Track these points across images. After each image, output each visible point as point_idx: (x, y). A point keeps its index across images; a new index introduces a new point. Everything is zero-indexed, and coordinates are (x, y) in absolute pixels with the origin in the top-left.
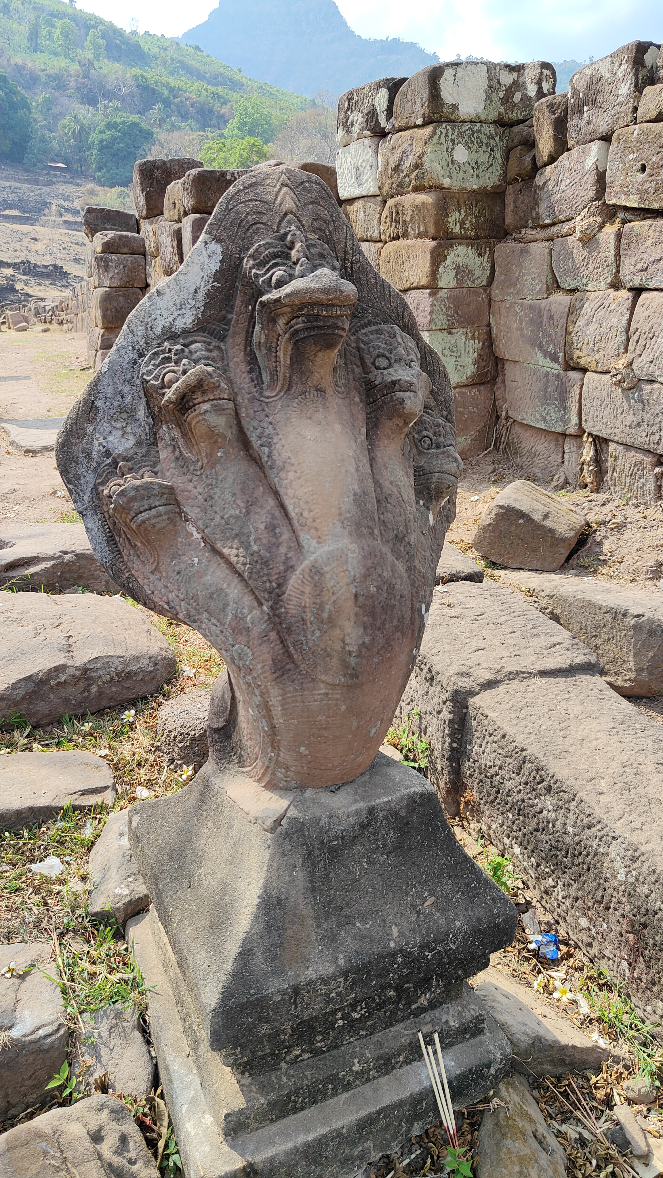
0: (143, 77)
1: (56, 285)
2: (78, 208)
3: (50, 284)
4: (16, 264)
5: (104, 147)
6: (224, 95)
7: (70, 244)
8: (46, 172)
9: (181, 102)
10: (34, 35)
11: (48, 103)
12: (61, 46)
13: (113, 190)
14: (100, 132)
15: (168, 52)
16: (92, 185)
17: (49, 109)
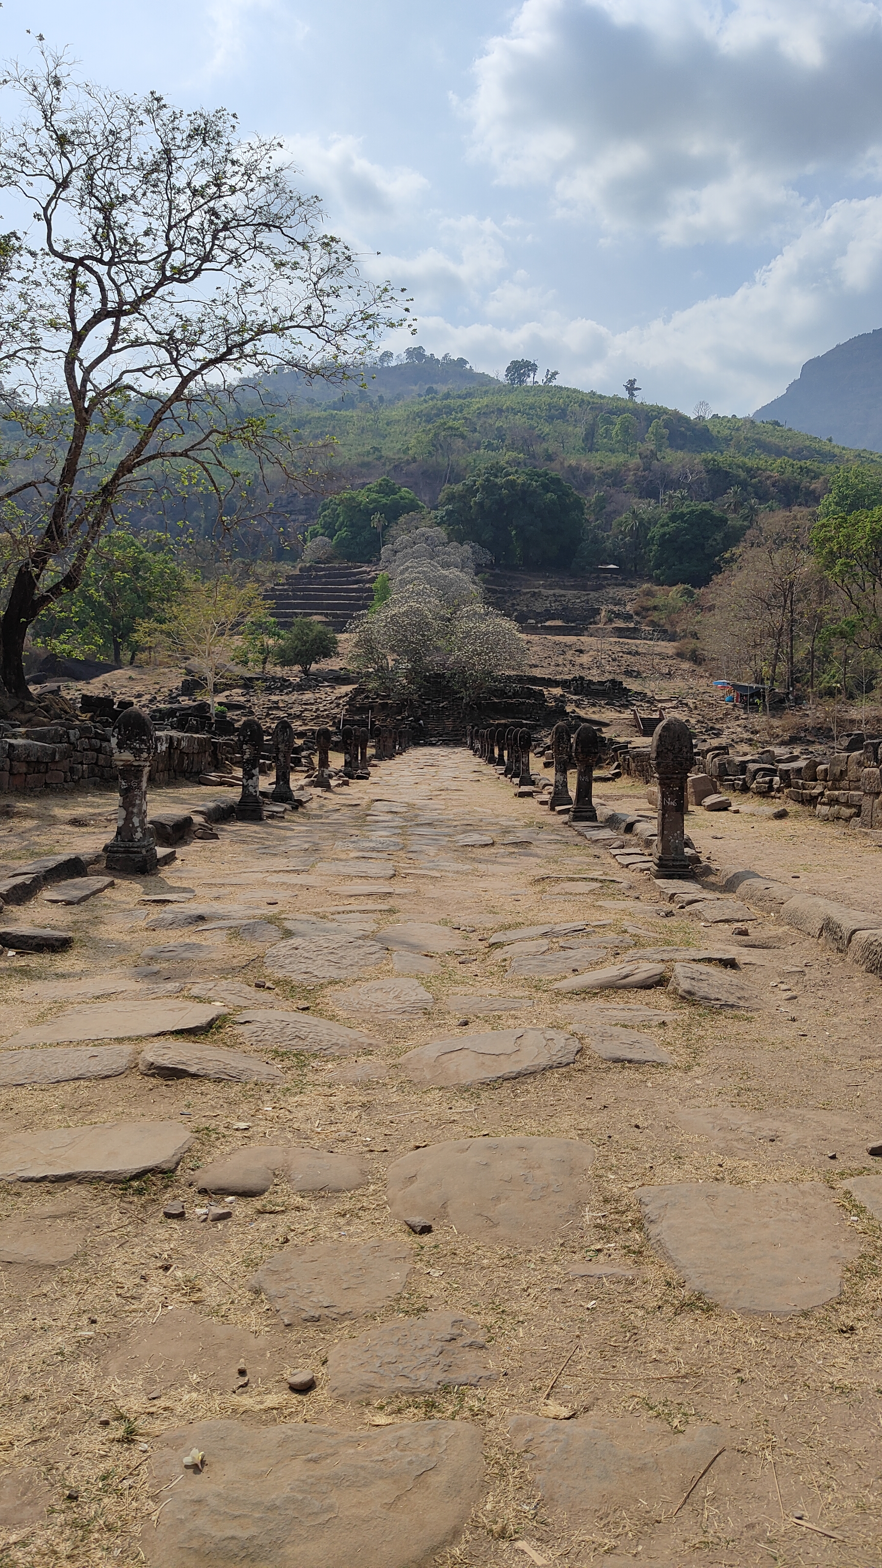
0: (715, 461)
1: (613, 704)
2: (631, 612)
3: (606, 704)
4: (566, 681)
5: (665, 541)
6: (815, 469)
7: (621, 654)
8: (595, 575)
9: (760, 482)
10: (590, 435)
11: (602, 502)
12: (619, 441)
13: (674, 588)
14: (663, 526)
15: (740, 432)
16: (649, 585)
17: (603, 508)
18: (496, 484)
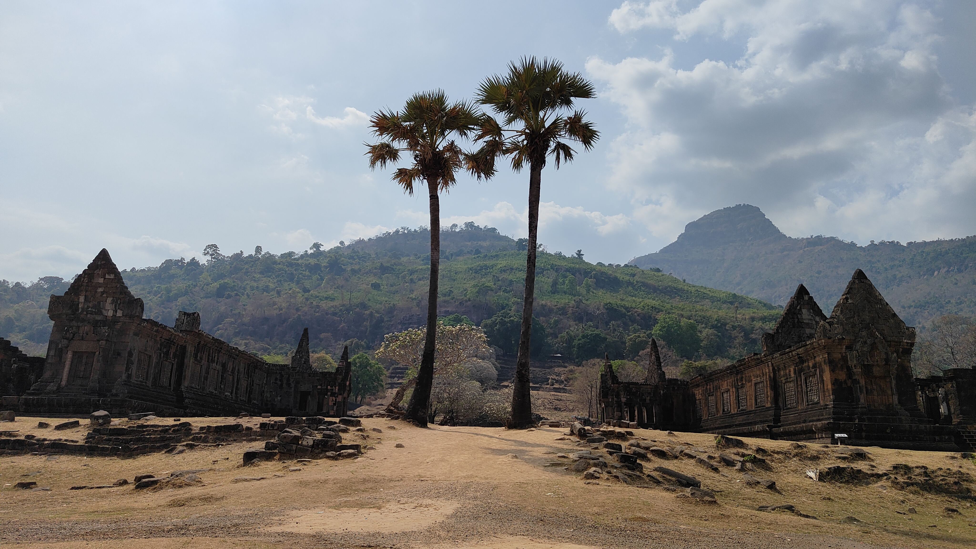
0: (611, 302)
2: (563, 380)
5: (580, 347)
7: (554, 400)
8: (550, 360)
9: (632, 314)
10: (555, 283)
12: (568, 289)
14: (579, 340)
16: (572, 367)
17: (557, 325)
18: (505, 321)
